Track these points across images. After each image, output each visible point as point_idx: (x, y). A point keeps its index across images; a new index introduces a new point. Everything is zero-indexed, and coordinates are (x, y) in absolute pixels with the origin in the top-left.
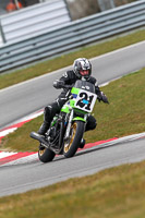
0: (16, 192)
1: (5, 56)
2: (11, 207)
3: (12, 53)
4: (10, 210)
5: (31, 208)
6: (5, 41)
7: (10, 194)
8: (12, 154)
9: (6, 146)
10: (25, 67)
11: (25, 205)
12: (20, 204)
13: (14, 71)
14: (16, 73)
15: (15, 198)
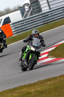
0: (55, 76)
1: (50, 15)
2: (52, 82)
3: (53, 14)
4: (52, 84)
5: (61, 83)
6: (50, 9)
7: (52, 77)
8: (53, 59)
9: (51, 56)
10: (59, 20)
11: (59, 82)
12: (56, 81)
13: (54, 22)
14: (55, 23)
15: (54, 78)
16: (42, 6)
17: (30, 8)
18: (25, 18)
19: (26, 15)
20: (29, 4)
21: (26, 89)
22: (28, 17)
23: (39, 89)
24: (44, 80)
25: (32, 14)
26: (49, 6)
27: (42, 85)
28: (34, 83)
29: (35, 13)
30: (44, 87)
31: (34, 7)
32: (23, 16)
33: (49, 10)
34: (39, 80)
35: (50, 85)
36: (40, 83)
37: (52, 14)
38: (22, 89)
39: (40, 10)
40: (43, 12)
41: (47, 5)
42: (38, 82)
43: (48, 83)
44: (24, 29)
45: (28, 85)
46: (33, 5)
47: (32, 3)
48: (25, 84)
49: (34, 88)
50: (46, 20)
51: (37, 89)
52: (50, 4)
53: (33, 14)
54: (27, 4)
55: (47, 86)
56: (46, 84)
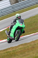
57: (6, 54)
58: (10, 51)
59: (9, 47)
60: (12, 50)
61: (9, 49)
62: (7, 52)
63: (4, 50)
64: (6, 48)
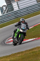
1: (19, 12)
2: (20, 55)
4: (20, 56)
7: (20, 51)
12: (23, 54)
15: (22, 52)
16: (14, 7)
17: (6, 8)
18: (3, 14)
19: (4, 13)
20: (6, 6)
21: (4, 59)
22: (5, 14)
23: (12, 59)
24: (15, 53)
25: (7, 12)
26: (18, 6)
27: (14, 56)
28: (9, 55)
29: (9, 11)
30: (16, 57)
31: (9, 8)
32: (2, 13)
33: (18, 9)
34: (12, 53)
35: (19, 57)
36: (13, 55)
37: (20, 12)
38: (2, 59)
39: (13, 10)
40: (15, 11)
41: (17, 6)
42: (11, 54)
43: (18, 55)
44: (3, 21)
45: (6, 56)
46: (8, 6)
47: (7, 5)
48: (3, 56)
49: (9, 58)
50: (16, 15)
51: (11, 59)
52: (19, 6)
53: (9, 12)
54: (5, 6)
55: (17, 57)
56: (16, 56)
57: (32, 54)
58: (36, 51)
59: (36, 47)
60: (38, 50)
61: (35, 48)
62: (32, 52)
63: (30, 50)
64: (32, 48)
